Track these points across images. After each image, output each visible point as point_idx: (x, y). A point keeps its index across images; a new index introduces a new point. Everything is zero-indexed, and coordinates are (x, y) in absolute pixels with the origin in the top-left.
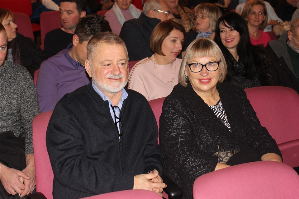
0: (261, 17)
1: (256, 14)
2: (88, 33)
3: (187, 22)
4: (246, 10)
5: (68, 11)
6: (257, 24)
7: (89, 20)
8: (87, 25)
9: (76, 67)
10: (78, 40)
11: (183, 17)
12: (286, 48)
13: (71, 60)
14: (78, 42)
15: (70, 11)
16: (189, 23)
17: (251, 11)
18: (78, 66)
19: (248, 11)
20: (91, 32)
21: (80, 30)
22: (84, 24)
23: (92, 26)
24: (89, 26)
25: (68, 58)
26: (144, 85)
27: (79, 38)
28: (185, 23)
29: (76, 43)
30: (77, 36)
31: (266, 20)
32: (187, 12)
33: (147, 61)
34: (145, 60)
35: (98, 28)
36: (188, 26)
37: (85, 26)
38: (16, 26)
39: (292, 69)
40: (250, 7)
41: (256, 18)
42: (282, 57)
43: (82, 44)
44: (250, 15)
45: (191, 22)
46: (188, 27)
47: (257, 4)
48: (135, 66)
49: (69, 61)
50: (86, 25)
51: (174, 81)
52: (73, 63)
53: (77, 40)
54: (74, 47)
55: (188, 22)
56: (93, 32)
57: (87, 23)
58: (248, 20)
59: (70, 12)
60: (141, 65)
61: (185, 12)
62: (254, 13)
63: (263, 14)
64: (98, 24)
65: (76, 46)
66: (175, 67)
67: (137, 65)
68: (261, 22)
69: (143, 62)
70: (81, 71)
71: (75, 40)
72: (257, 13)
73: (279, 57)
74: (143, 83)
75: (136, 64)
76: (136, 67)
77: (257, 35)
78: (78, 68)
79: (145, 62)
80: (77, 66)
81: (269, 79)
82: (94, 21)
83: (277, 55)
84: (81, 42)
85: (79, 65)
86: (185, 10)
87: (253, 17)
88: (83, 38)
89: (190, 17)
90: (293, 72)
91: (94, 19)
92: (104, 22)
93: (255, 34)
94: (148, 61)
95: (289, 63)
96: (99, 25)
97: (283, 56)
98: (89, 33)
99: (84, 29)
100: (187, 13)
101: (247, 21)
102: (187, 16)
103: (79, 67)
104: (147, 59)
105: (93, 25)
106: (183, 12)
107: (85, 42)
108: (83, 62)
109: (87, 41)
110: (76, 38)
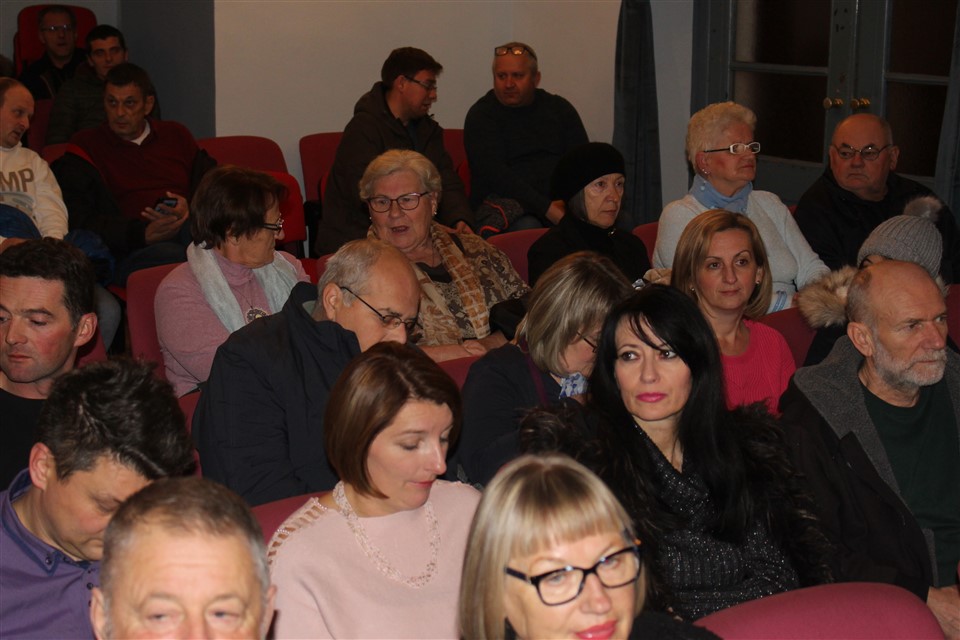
0: (743, 276)
1: (724, 264)
2: (89, 439)
3: (476, 291)
4: (686, 253)
5: (32, 311)
6: (731, 302)
7: (95, 387)
8: (85, 407)
9: (49, 567)
10: (52, 464)
11: (455, 272)
12: (862, 400)
13: (25, 542)
14: (50, 472)
15: (42, 311)
16: (483, 294)
17: (705, 257)
18: (57, 562)
19: (692, 255)
20: (104, 436)
21: (58, 427)
22: (72, 402)
23: (105, 408)
24: (92, 410)
25: (16, 531)
26: (320, 611)
27: (56, 460)
28: (466, 297)
29: (44, 475)
30: (45, 449)
31: (766, 283)
32: (472, 251)
33: (316, 513)
34: (308, 513)
35: (132, 417)
36: (481, 306)
37: (77, 409)
39: (890, 479)
40: (700, 238)
41: (725, 281)
42: (851, 436)
43: (68, 481)
44: (703, 272)
45: (491, 292)
46: (480, 313)
47: (722, 229)
48: (276, 544)
49: (19, 542)
50: (81, 407)
51: (433, 574)
52: (34, 550)
53: (47, 466)
54: (38, 492)
55: (479, 291)
56: (109, 436)
57: (84, 396)
58: (700, 290)
59: (40, 317)
60: (294, 534)
61: (466, 254)
62: (717, 263)
63: (752, 264)
64: (131, 398)
65: (44, 486)
66: (435, 518)
67: (280, 536)
68: (746, 293)
69: (301, 523)
70: (68, 586)
71: (39, 464)
72: (728, 262)
73: (840, 437)
74: (314, 606)
75: (276, 534)
76: (278, 549)
77: (736, 337)
78: (58, 571)
79: (310, 519)
80: (50, 563)
81: (810, 528)
82: (111, 387)
83: (834, 428)
84: (63, 473)
85: (61, 559)
86: (466, 246)
87: (714, 279)
88: (70, 459)
89: (485, 270)
90: (898, 492)
91: (112, 381)
92: (156, 386)
93: (731, 338)
94: (321, 513)
95: (877, 455)
96: (134, 405)
97: (854, 431)
98: (96, 440)
99: (74, 422)
100: (474, 256)
101: (694, 293)
102: (472, 268)
103: (60, 565)
104: (314, 508)
105: (108, 405)
106: (459, 253)
107: (79, 476)
108: (76, 548)
109: (88, 470)
110: (45, 457)
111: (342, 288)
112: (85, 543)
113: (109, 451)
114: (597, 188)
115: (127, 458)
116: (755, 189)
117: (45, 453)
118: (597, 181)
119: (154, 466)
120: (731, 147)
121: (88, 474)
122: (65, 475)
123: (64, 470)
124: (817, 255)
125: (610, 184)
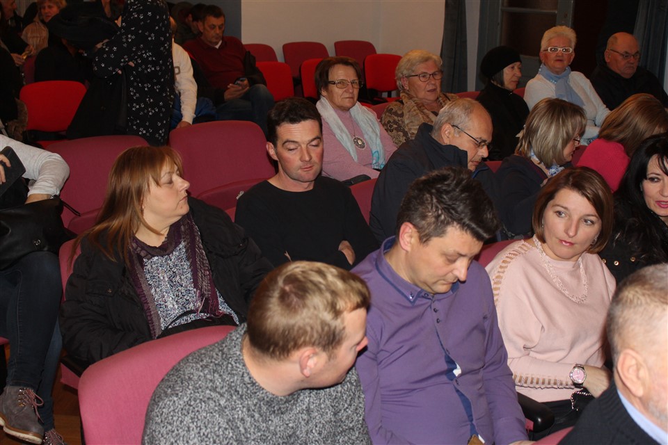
7: (439, 186)
8: (436, 198)
9: (412, 300)
10: (416, 235)
13: (396, 285)
14: (414, 240)
21: (419, 212)
22: (427, 195)
23: (447, 198)
24: (441, 200)
27: (419, 232)
29: (410, 242)
30: (411, 226)
33: (525, 248)
34: (520, 247)
37: (432, 200)
38: (186, 185)
50: (434, 198)
52: (402, 290)
53: (411, 237)
56: (455, 214)
65: (409, 249)
71: (407, 236)
78: (417, 302)
80: (413, 297)
82: (448, 185)
84: (424, 239)
85: (421, 295)
88: (429, 231)
91: (449, 182)
94: (529, 248)
98: (447, 218)
99: (432, 208)
103: (419, 299)
105: (449, 196)
107: (435, 241)
108: (428, 286)
109: (441, 237)
110: (410, 231)
111: (453, 126)
112: (435, 283)
113: (455, 223)
114: (510, 70)
115: (466, 228)
116: (572, 70)
117: (410, 228)
118: (511, 66)
119: (481, 231)
120: (549, 49)
121: (441, 239)
122: (425, 242)
123: (424, 238)
124: (605, 106)
125: (516, 67)
